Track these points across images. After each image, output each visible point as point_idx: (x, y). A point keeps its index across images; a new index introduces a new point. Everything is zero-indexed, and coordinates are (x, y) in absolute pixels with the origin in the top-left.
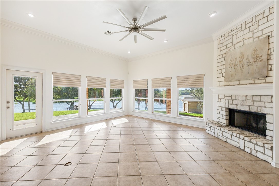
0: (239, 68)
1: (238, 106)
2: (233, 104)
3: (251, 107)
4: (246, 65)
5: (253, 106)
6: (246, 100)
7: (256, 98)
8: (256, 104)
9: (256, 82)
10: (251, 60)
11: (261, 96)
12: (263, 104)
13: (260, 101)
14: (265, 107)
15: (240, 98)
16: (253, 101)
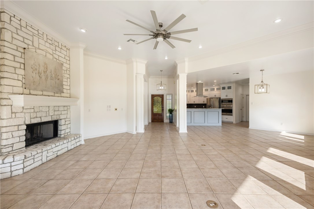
0: (43, 78)
1: (42, 118)
2: (37, 117)
3: (53, 117)
4: (49, 78)
5: (54, 115)
6: (49, 111)
7: (57, 109)
8: (56, 113)
9: (56, 95)
10: (53, 76)
11: (59, 106)
12: (59, 113)
13: (58, 111)
14: (61, 114)
15: (44, 109)
16: (54, 111)
